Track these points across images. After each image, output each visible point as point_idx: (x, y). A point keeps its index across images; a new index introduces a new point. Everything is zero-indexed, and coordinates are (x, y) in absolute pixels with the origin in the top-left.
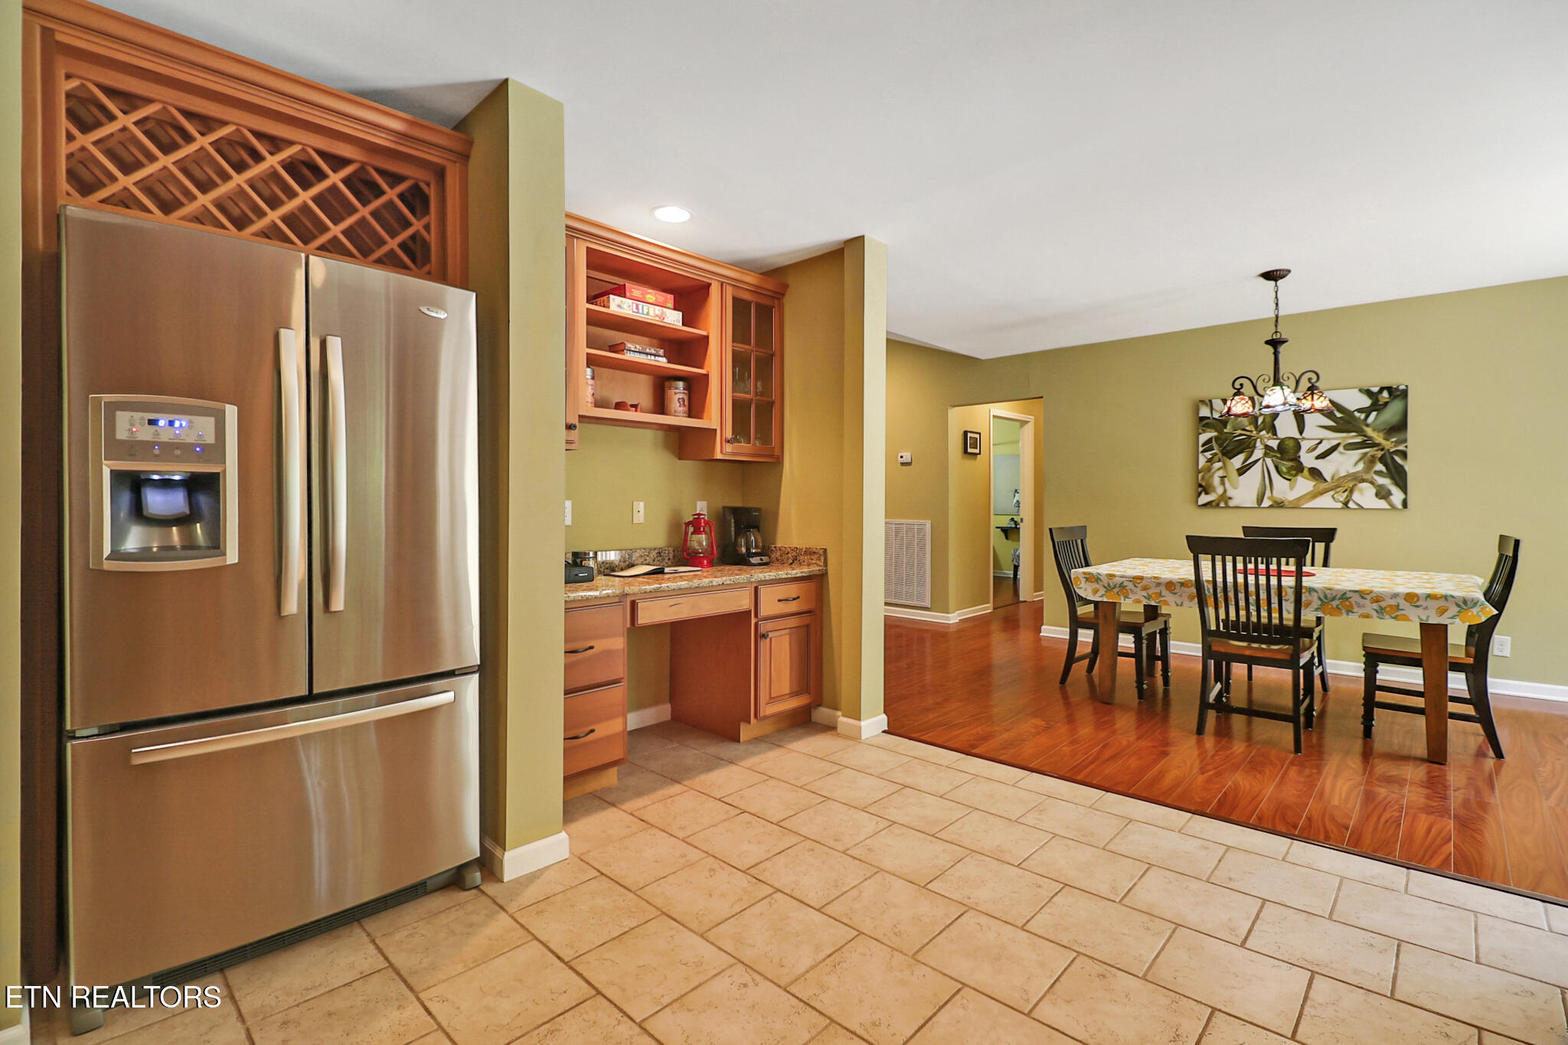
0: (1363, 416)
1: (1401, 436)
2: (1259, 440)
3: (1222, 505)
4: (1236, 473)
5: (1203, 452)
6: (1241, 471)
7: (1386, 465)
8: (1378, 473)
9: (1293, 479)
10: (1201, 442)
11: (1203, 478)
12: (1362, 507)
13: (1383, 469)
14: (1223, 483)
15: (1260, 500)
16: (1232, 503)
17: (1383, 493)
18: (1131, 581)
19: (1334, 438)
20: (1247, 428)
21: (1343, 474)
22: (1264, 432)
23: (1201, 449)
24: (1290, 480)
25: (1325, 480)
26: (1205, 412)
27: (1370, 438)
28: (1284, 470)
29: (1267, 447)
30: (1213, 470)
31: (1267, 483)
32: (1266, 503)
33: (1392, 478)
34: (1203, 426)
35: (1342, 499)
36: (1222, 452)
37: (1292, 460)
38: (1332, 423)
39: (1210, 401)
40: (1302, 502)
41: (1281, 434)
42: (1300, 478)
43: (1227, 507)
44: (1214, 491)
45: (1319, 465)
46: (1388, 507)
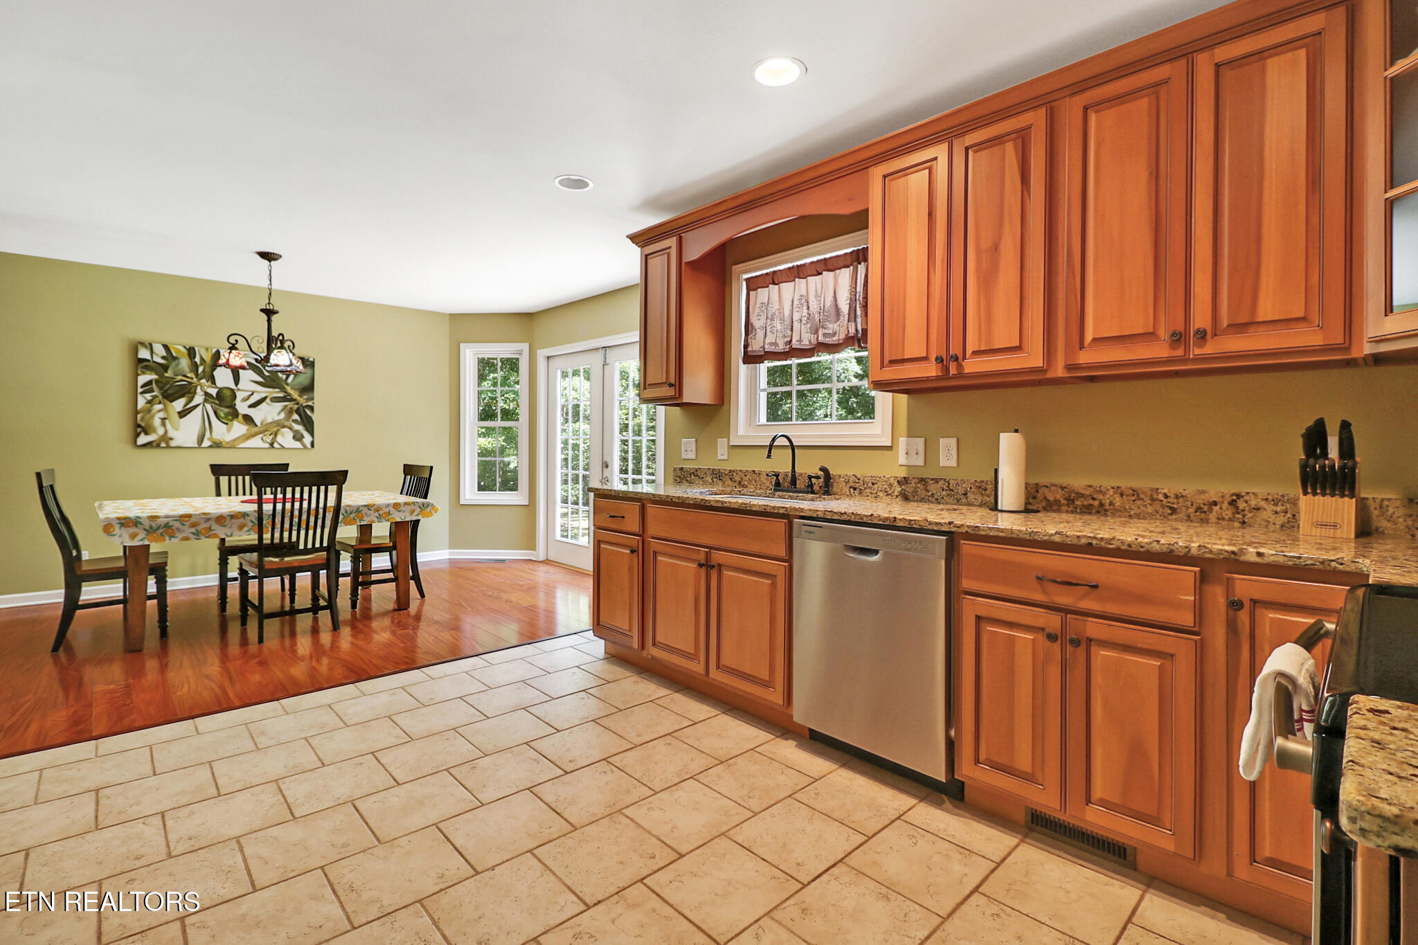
0: (284, 377)
1: (311, 395)
2: (199, 387)
3: (163, 445)
4: (177, 416)
5: (141, 393)
6: (182, 414)
7: (300, 415)
8: (296, 421)
9: (230, 423)
10: (140, 384)
11: (142, 419)
12: (283, 447)
13: (298, 418)
14: (164, 424)
15: (201, 439)
16: (172, 444)
17: (298, 436)
18: (177, 520)
19: (262, 392)
20: (189, 375)
21: (270, 420)
22: (203, 381)
23: (140, 390)
24: (227, 424)
25: (256, 425)
26: (144, 354)
27: (289, 394)
28: (222, 415)
29: (206, 394)
30: (153, 412)
31: (207, 425)
32: (206, 443)
33: (304, 426)
34: (143, 368)
35: (269, 441)
36: (162, 394)
37: (228, 407)
38: (260, 379)
39: (151, 345)
40: (236, 443)
41: (220, 384)
42: (235, 423)
43: (168, 447)
44: (155, 431)
45: (251, 412)
46: (301, 447)
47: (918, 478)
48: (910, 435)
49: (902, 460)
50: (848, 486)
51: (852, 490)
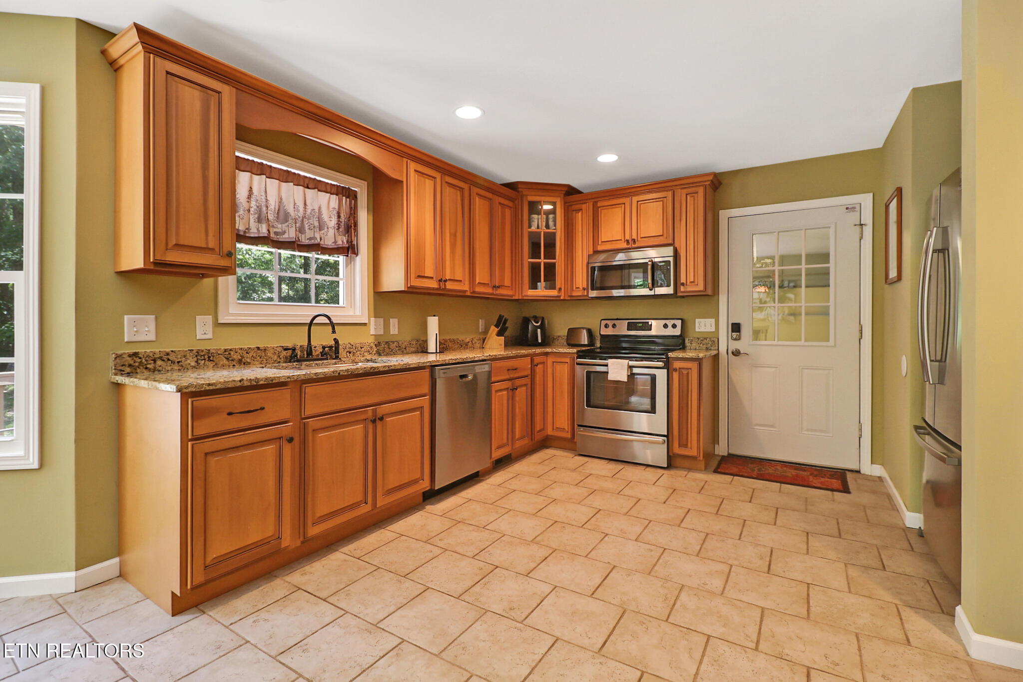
47: (385, 342)
48: (375, 317)
49: (372, 332)
50: (346, 351)
51: (348, 353)
